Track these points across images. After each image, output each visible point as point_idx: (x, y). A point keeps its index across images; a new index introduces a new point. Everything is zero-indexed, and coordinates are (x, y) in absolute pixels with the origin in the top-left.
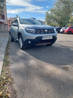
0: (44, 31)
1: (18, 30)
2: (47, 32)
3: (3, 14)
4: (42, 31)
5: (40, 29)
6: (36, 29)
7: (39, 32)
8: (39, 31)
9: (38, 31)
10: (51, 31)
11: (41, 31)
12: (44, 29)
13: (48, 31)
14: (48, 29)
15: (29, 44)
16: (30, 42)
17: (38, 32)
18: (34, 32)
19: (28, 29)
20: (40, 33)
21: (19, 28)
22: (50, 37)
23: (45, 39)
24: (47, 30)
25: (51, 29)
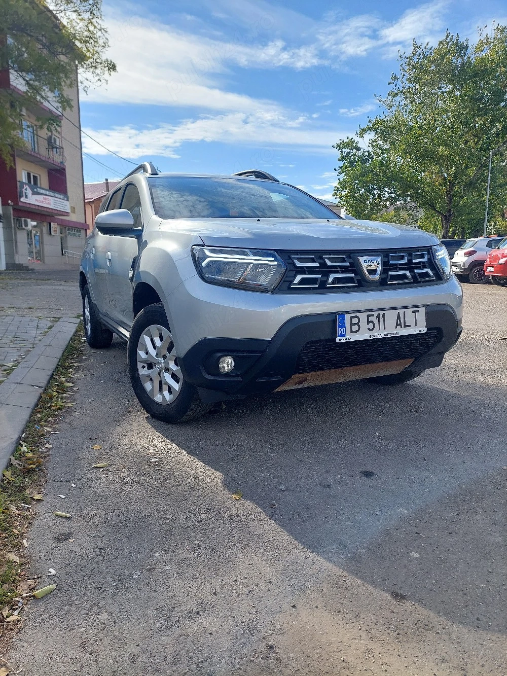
0: (354, 267)
1: (135, 262)
2: (376, 277)
3: (57, 159)
4: (334, 270)
5: (319, 254)
6: (285, 255)
7: (313, 281)
8: (311, 270)
9: (301, 271)
10: (411, 266)
11: (325, 270)
12: (351, 255)
13: (386, 267)
14: (386, 254)
15: (223, 384)
16: (227, 364)
17: (299, 278)
18: (264, 280)
19: (212, 257)
20: (323, 288)
21: (142, 245)
22: (410, 319)
23: (364, 335)
24: (376, 263)
25: (410, 251)
